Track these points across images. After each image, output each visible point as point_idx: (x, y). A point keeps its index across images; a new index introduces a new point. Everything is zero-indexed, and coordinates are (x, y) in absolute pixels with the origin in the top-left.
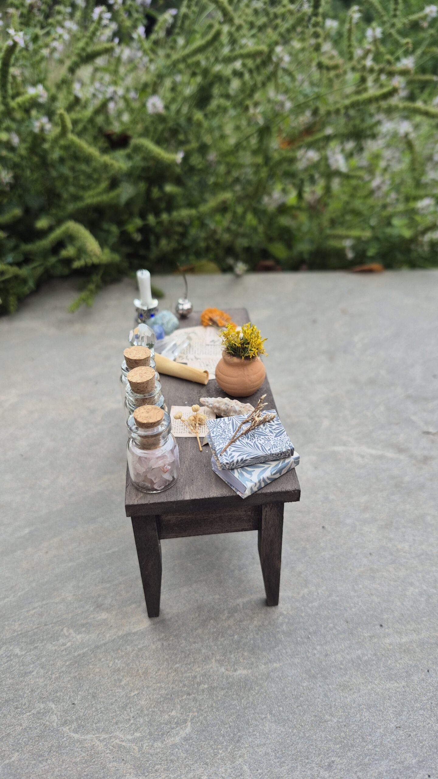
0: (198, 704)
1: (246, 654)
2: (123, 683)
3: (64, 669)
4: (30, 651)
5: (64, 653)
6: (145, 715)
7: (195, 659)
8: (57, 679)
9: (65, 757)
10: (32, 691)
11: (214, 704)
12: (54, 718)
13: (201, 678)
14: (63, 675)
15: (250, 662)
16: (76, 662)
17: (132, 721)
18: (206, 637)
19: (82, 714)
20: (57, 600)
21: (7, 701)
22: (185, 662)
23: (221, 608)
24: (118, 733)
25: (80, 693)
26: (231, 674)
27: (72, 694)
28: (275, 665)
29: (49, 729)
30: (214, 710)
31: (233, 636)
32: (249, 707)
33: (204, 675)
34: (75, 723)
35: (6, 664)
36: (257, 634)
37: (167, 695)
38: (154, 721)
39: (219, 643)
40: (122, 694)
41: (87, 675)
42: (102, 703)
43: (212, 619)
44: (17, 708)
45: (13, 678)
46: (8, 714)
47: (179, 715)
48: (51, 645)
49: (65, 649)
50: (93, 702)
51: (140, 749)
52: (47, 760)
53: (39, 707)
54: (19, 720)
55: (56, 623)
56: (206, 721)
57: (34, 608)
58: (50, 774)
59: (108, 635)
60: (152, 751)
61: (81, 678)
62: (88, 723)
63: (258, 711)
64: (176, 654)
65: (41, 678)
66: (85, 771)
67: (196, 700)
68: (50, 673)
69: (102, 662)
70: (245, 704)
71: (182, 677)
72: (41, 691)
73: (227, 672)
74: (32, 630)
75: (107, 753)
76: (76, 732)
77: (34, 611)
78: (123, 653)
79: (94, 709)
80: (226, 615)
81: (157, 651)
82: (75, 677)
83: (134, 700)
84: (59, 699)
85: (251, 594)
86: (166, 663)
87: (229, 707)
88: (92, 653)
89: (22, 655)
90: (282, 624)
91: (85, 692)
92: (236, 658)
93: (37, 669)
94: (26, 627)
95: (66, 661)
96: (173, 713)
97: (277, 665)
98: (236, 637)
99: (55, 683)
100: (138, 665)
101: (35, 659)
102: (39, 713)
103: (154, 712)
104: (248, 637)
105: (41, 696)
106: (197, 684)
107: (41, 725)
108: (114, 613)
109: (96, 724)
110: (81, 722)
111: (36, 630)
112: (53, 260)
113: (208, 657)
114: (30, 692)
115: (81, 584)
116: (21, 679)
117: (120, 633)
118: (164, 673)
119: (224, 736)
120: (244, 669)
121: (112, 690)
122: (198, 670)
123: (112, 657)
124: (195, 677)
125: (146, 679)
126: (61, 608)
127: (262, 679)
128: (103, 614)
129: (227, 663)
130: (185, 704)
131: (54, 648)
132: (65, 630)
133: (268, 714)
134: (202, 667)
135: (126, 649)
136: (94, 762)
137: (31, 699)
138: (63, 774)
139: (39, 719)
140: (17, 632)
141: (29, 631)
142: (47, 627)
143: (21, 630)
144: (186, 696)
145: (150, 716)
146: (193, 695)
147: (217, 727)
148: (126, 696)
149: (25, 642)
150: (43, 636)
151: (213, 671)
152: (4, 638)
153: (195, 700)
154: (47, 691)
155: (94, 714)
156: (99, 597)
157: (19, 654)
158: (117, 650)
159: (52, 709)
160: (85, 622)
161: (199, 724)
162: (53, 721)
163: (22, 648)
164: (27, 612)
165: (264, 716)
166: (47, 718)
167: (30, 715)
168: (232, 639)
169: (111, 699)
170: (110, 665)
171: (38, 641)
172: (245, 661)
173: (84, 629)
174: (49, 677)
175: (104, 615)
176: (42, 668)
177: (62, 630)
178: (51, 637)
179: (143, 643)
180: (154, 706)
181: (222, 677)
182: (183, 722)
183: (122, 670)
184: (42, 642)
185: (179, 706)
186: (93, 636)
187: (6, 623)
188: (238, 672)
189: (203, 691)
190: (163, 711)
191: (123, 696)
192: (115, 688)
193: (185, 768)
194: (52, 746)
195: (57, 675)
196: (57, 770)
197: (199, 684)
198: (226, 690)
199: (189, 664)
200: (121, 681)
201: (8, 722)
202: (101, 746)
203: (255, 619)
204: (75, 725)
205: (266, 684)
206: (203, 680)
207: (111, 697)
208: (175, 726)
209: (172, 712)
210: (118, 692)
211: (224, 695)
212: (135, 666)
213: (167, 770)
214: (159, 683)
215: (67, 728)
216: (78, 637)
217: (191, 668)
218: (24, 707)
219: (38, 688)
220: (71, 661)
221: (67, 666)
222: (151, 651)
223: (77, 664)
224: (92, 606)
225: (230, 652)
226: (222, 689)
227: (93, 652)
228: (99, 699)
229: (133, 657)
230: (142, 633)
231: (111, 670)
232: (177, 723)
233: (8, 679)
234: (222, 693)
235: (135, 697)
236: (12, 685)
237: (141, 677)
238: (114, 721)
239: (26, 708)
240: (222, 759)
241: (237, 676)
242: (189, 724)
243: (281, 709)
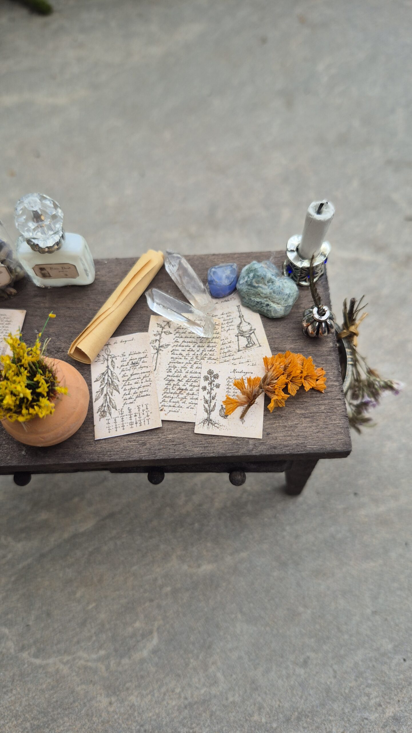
0: (162, 611)
1: (209, 544)
2: (78, 595)
3: (10, 586)
5: (7, 566)
6: (107, 630)
7: (153, 558)
8: (5, 598)
9: (30, 685)
11: (180, 609)
12: (10, 644)
13: (163, 580)
15: (214, 554)
16: (22, 576)
17: (94, 638)
18: (164, 529)
19: (39, 636)
22: (143, 563)
24: (81, 653)
25: (33, 612)
26: (195, 571)
27: (25, 615)
28: (242, 554)
29: (7, 657)
30: (181, 615)
31: (193, 524)
32: (218, 607)
33: (166, 575)
34: (34, 647)
36: (220, 518)
37: (128, 603)
38: (118, 635)
39: (178, 534)
40: (79, 608)
41: (37, 590)
42: (59, 621)
47: (144, 626)
49: (7, 562)
50: (49, 621)
51: (108, 668)
52: (12, 690)
56: (173, 629)
58: (17, 705)
59: (53, 540)
60: (120, 669)
61: (31, 594)
62: (48, 645)
63: (227, 610)
64: (132, 554)
66: (53, 698)
69: (51, 573)
70: (213, 604)
71: (142, 581)
73: (190, 569)
75: (73, 676)
76: (36, 656)
78: (73, 560)
79: (51, 629)
81: (111, 552)
82: (25, 593)
83: (93, 613)
84: (12, 622)
87: (196, 609)
88: (38, 564)
91: (38, 610)
92: (199, 551)
96: (137, 625)
97: (244, 554)
98: (196, 525)
100: (91, 571)
103: (116, 624)
104: (210, 524)
108: (55, 510)
109: (56, 645)
110: (40, 645)
113: (168, 553)
117: (66, 536)
118: (122, 578)
119: (193, 644)
120: (209, 563)
121: (67, 605)
122: (158, 570)
123: (61, 565)
124: (156, 580)
125: (103, 588)
127: (228, 572)
129: (189, 559)
130: (149, 612)
132: (3, 539)
133: (239, 613)
134: (163, 567)
135: (76, 554)
136: (62, 687)
138: (31, 703)
144: (148, 602)
145: (113, 631)
146: (156, 601)
147: (186, 634)
148: (84, 610)
151: (176, 570)
153: (159, 606)
155: (53, 634)
158: (66, 556)
159: (6, 634)
160: (24, 525)
161: (166, 632)
162: (10, 648)
165: (234, 616)
166: (3, 644)
168: (193, 528)
169: (68, 615)
170: (61, 575)
172: (209, 553)
173: (24, 535)
175: (44, 516)
179: (94, 545)
180: (116, 618)
181: (186, 575)
182: (149, 633)
183: (75, 579)
185: (142, 615)
186: (36, 543)
188: (203, 568)
189: (167, 595)
190: (126, 623)
191: (80, 611)
192: (71, 602)
193: (157, 682)
194: (14, 675)
195: (5, 594)
196: (24, 699)
197: (161, 587)
198: (192, 590)
199: (148, 565)
200: (75, 593)
202: (65, 670)
204: (33, 650)
205: (233, 578)
206: (166, 582)
207: (67, 613)
208: (140, 638)
209: (135, 623)
210: (74, 606)
211: (189, 597)
212: (88, 574)
213: (138, 686)
214: (117, 590)
215: (27, 653)
216: (19, 545)
217: (150, 569)
220: (16, 576)
221: (13, 582)
223: (24, 579)
224: (29, 505)
225: (192, 544)
226: (187, 590)
227: (39, 562)
228: (55, 617)
229: (85, 563)
230: (91, 532)
231: (62, 582)
232: (142, 635)
234: (187, 594)
235: (94, 610)
237: (96, 585)
238: (75, 640)
240: (195, 669)
241: (201, 572)
242: (155, 634)
243: (252, 605)
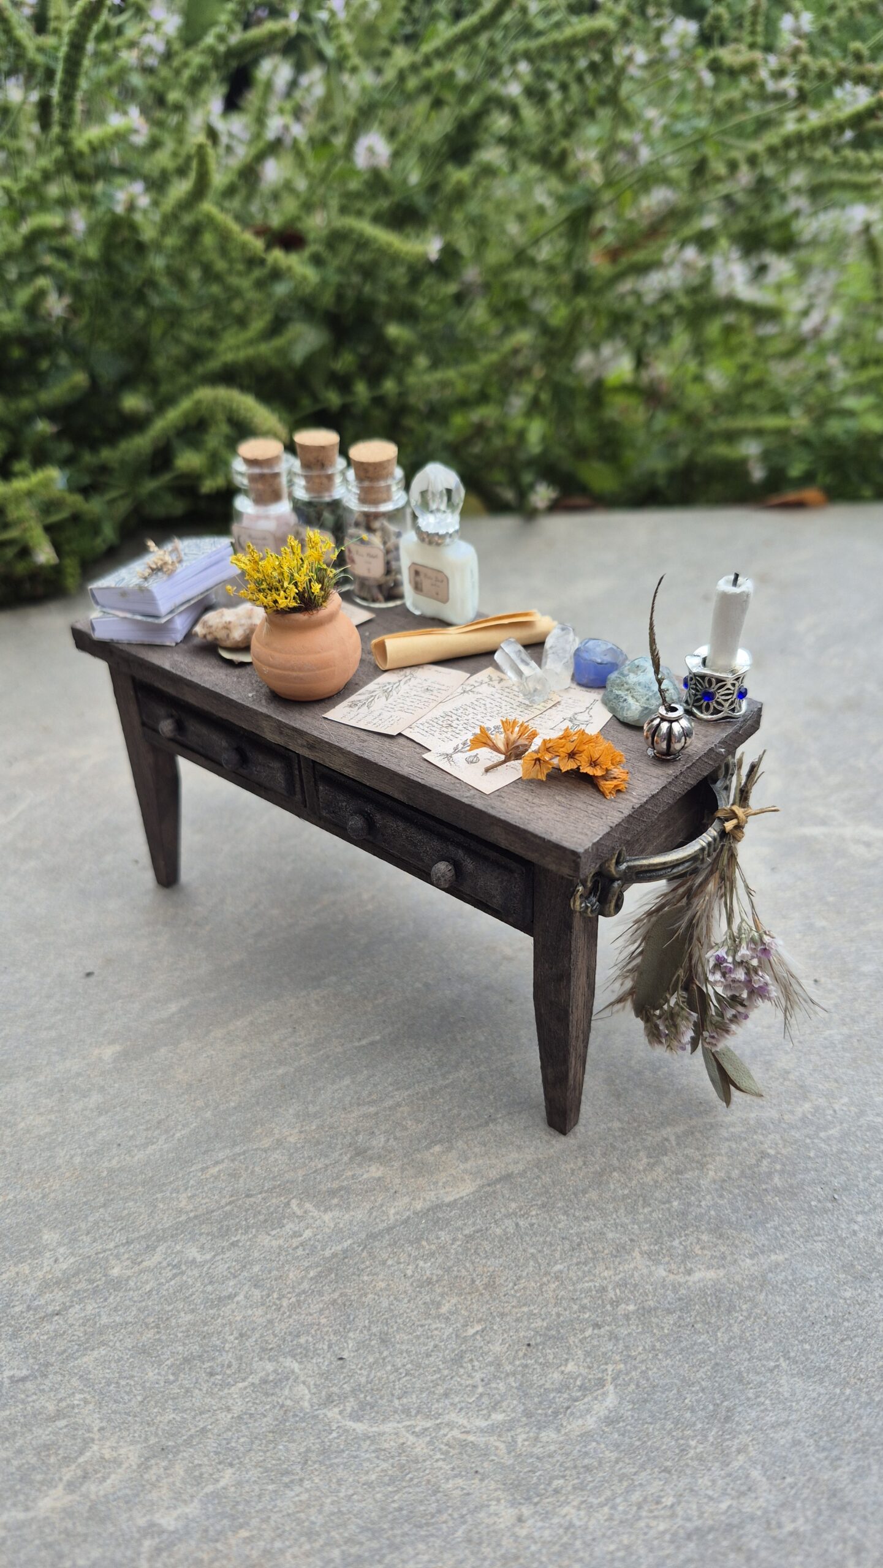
0: (621, 1345)
1: (705, 1237)
2: (444, 1310)
3: (305, 1285)
4: (223, 1252)
5: (300, 1252)
6: (507, 1375)
7: (594, 1253)
8: (292, 1307)
9: (341, 1473)
10: (241, 1335)
11: (658, 1344)
12: (302, 1390)
13: (618, 1291)
14: (305, 1300)
15: (718, 1254)
16: (330, 1270)
17: (480, 1390)
18: (611, 1206)
19: (363, 1380)
20: (266, 1143)
21: (186, 1360)
22: (575, 1261)
23: (630, 1148)
24: (453, 1416)
25: (351, 1335)
26: (682, 1280)
27: (334, 1338)
28: (773, 1257)
29: (295, 1415)
30: (660, 1356)
31: (669, 1202)
32: (736, 1347)
33: (622, 1284)
34: (352, 1400)
35: (172, 1283)
36: (721, 1196)
37: (548, 1329)
38: (531, 1386)
39: (641, 1217)
40: (447, 1334)
41: (361, 1296)
42: (405, 1355)
43: (615, 1170)
44: (211, 1374)
45: (193, 1311)
46: (195, 1387)
47: (584, 1371)
48: (269, 1238)
49: (302, 1244)
50: (385, 1353)
51: (511, 1446)
52: (301, 1480)
53: (264, 1369)
54: (221, 1398)
55: (270, 1190)
56: (648, 1380)
57: (217, 1163)
58: (313, 1511)
59: (392, 1211)
60: (537, 1450)
61: (348, 1303)
62: (381, 1398)
63: (756, 1353)
64: (551, 1245)
65: (257, 1307)
66: (394, 1501)
67: (617, 1339)
68: (275, 1295)
69: (389, 1267)
70: (726, 1340)
71: (575, 1290)
72: (262, 1336)
73: (672, 1277)
74: (219, 1208)
75: (437, 1461)
76: (358, 1419)
77: (217, 1169)
78: (433, 1247)
79: (389, 1368)
80: (645, 1160)
81: (507, 1238)
82: (335, 1300)
83: (477, 1344)
84: (307, 1350)
85: (691, 1118)
86: (532, 1263)
87: (692, 1348)
88: (362, 1250)
89: (206, 1262)
90: (770, 1175)
91: (361, 1332)
92: (685, 1247)
93: (246, 1288)
94: (204, 1201)
95: (307, 1269)
96: (571, 1367)
97: (778, 1257)
98: (675, 1203)
99: (290, 1317)
100: (471, 1269)
101: (237, 1267)
102: (264, 1381)
103: (526, 1366)
104: (703, 1203)
105: (264, 1344)
106: (612, 1304)
107: (274, 1407)
108: (396, 1164)
110: (366, 1396)
111: (228, 1208)
112: (150, 485)
113: (624, 1248)
114: (236, 1338)
115: (312, 1109)
116: (211, 1312)
117: (419, 1206)
118: (533, 1284)
119: (693, 1410)
120: (708, 1268)
121: (422, 1326)
122: (606, 1274)
123: (410, 1255)
124: (604, 1289)
125: (494, 1300)
126: (276, 1160)
127: (750, 1287)
128: (373, 1169)
129: (667, 1259)
130: (594, 1346)
131: (274, 1243)
132: (294, 1203)
133: (782, 1359)
134: (615, 1269)
135: (438, 1238)
136: (411, 1479)
137: (242, 1353)
138: (344, 1509)
139: (267, 1394)
140: (187, 1213)
141: (213, 1211)
142: (253, 1199)
143: (196, 1209)
144: (590, 1329)
145: (519, 1377)
146: (607, 1328)
147: (675, 1391)
148: (457, 1336)
149: (208, 1234)
150: (246, 1220)
151: (642, 1276)
152: (159, 1226)
153: (613, 1337)
154: (275, 1336)
155: (392, 1377)
156: (357, 1135)
157: (199, 1260)
158: (418, 1240)
159: (293, 1372)
160: (335, 1185)
161: (633, 1386)
162: (301, 1398)
163: (202, 1247)
164: (203, 1170)
165: (772, 1364)
166: (286, 1392)
167: (246, 1388)
168: (669, 1209)
169: (425, 1345)
170: (409, 1273)
171: (236, 1230)
172: (706, 1252)
173: (335, 1201)
174: (274, 1304)
175: (375, 1171)
176: (256, 1286)
177: (288, 1204)
178: (266, 1221)
179: (474, 1224)
180: (525, 1355)
181: (664, 1286)
182: (596, 1385)
183: (437, 1281)
184: (246, 1232)
185: (580, 1352)
186: (360, 1215)
187: (159, 1196)
188: (697, 1276)
189: (627, 1317)
190: (546, 1365)
191: (449, 1337)
192: (430, 1321)
193: (620, 1481)
194: (308, 1450)
195: (293, 1300)
196: (329, 1501)
197: (615, 1303)
198: (678, 1313)
199: (585, 1263)
200: (439, 1305)
201: (198, 1404)
202: (420, 1447)
203: (709, 1166)
204: (351, 1404)
205: (762, 1297)
206: (623, 1296)
207: (422, 1340)
208: (579, 1394)
209: (566, 1365)
210: (436, 1329)
211: (675, 1324)
212: (464, 1273)
213: (580, 1487)
214: (524, 1305)
215: (336, 1410)
216: (327, 1217)
217: (589, 1271)
218: (228, 1372)
219: (254, 1329)
220: (319, 1269)
221: (311, 1279)
222: (493, 1240)
223: (333, 1275)
224: (346, 1153)
225: (670, 1235)
226: (669, 1312)
227: (365, 1247)
228: (398, 1346)
229: (456, 1253)
230: (467, 1203)
231: (412, 1284)
232: (581, 1388)
233: (182, 1314)
234: (671, 1319)
235: (478, 1337)
236: (194, 1325)
237: (481, 1294)
238: (440, 1390)
239: (234, 1373)
240: (700, 1458)
241: (694, 1283)
242: (610, 1388)
243: (807, 1347)
